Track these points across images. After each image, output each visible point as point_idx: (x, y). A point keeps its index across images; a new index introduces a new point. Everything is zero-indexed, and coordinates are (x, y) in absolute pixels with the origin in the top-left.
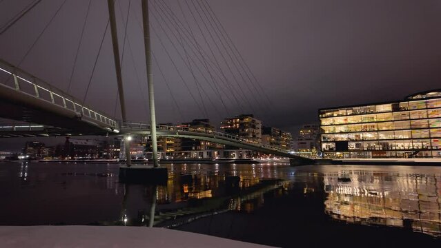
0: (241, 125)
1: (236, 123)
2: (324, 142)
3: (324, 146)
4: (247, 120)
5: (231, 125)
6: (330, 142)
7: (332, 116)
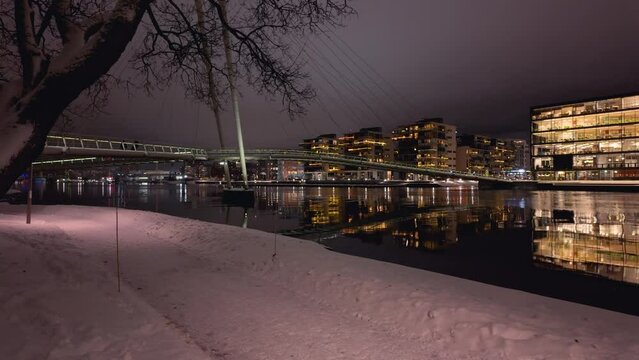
0: (421, 134)
1: (413, 132)
2: (538, 156)
3: (538, 162)
4: (428, 127)
5: (407, 135)
6: (548, 156)
7: (551, 117)
